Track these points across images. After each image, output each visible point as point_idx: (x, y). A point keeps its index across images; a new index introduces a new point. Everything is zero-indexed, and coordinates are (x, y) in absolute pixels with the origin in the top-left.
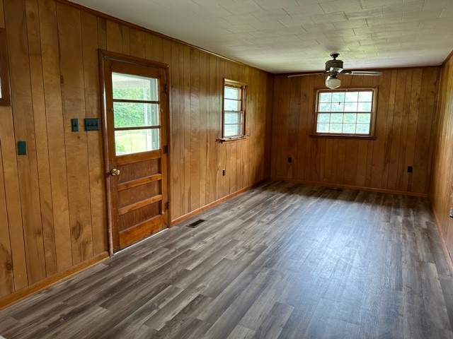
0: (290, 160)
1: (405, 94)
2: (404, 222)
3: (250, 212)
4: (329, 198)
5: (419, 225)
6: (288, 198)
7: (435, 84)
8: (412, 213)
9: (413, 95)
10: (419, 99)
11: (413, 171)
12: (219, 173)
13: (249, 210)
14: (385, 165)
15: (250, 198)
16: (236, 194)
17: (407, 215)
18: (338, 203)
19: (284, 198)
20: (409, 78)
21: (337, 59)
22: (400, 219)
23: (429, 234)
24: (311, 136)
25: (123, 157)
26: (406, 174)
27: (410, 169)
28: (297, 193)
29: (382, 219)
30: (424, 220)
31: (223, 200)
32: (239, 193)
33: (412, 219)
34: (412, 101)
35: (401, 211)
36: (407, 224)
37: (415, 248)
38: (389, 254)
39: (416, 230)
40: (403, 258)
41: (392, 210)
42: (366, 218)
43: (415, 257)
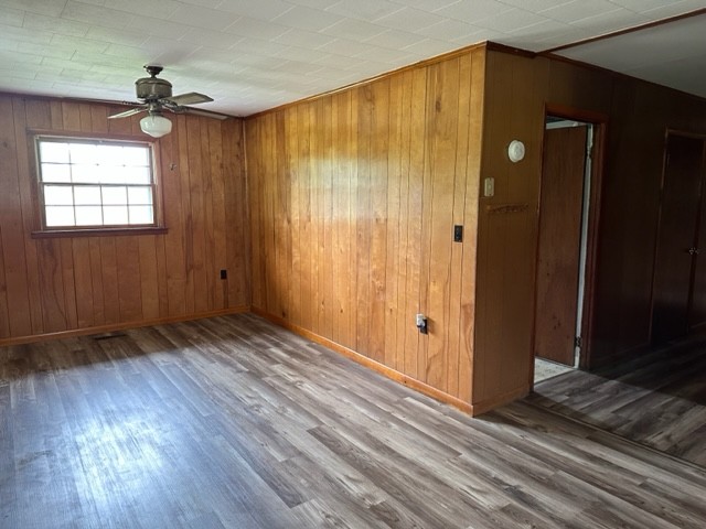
1: (202, 157)
7: (239, 144)
9: (213, 158)
10: (222, 166)
11: (228, 276)
14: (187, 273)
20: (204, 131)
24: (34, 236)
26: (220, 282)
27: (224, 275)
34: (213, 169)
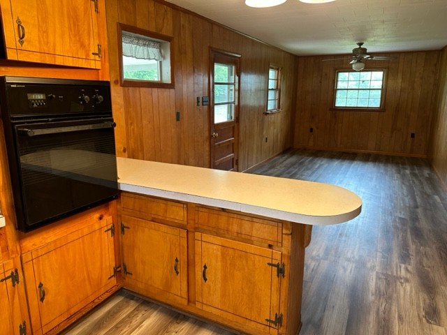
0: (312, 130)
1: (411, 73)
2: (411, 173)
3: (291, 169)
4: (348, 159)
5: (423, 175)
6: (315, 160)
7: (435, 65)
8: (415, 168)
9: (417, 74)
10: (422, 78)
11: (416, 136)
12: (264, 139)
13: (289, 168)
14: (392, 132)
15: (285, 160)
16: (273, 158)
17: (412, 169)
18: (355, 162)
19: (312, 160)
20: (414, 60)
21: (362, 47)
22: (408, 172)
23: (431, 181)
24: (330, 110)
25: (218, 124)
26: (410, 139)
27: (413, 135)
28: (321, 156)
29: (394, 172)
30: (426, 172)
31: (265, 162)
32: (274, 157)
33: (417, 172)
34: (416, 80)
35: (407, 167)
36: (413, 174)
37: (423, 188)
38: (405, 191)
39: (421, 178)
40: (416, 193)
41: (400, 166)
42: (382, 171)
43: (423, 193)
